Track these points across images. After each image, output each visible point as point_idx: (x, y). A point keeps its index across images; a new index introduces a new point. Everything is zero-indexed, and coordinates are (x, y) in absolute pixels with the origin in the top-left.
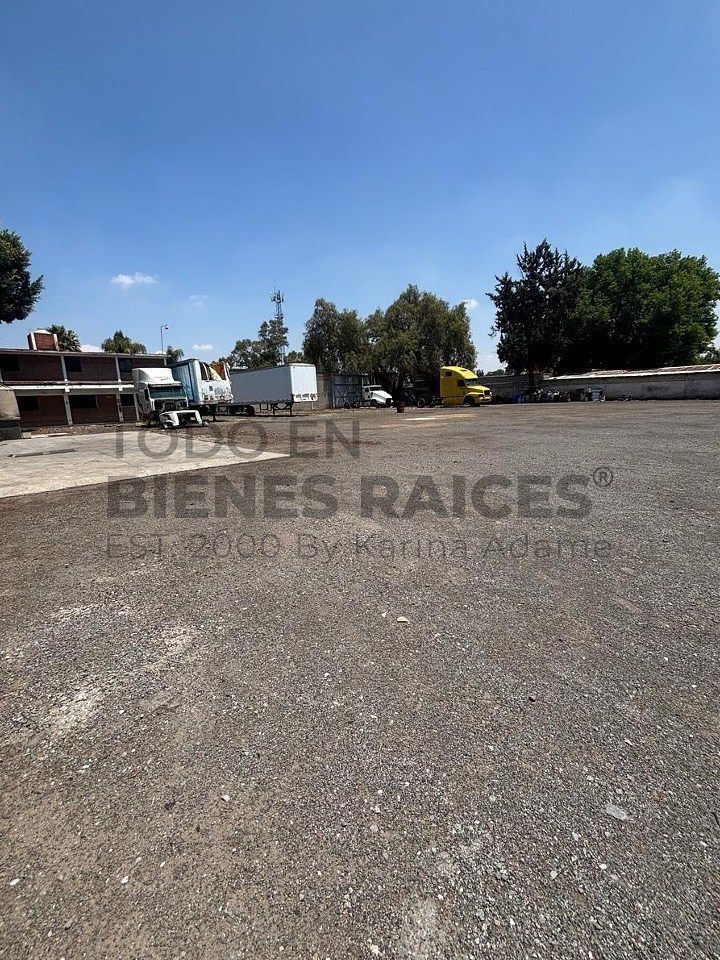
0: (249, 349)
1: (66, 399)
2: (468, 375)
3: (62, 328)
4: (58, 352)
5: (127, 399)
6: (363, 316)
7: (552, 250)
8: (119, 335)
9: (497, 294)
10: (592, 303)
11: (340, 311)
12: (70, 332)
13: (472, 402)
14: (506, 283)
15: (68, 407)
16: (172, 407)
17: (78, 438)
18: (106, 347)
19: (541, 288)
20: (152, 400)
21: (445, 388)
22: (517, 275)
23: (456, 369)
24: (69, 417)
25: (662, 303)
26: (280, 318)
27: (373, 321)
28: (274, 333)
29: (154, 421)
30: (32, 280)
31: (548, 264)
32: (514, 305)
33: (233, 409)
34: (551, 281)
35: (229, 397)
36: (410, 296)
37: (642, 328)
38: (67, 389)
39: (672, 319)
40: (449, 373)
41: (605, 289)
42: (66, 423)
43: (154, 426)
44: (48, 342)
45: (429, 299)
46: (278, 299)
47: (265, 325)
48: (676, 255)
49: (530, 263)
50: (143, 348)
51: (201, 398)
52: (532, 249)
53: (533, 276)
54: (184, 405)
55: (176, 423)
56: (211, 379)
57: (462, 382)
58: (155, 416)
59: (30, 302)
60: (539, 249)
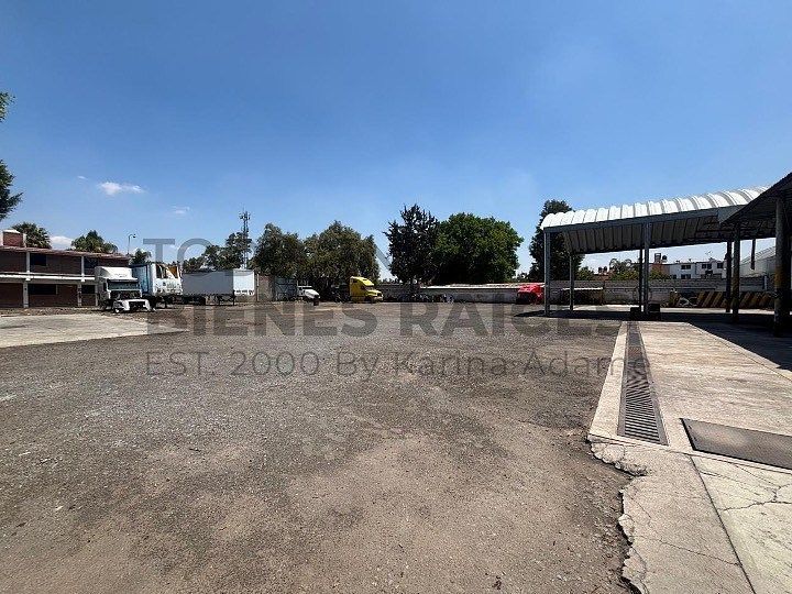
0: (218, 253)
1: (25, 286)
2: (368, 283)
3: (34, 226)
4: (25, 248)
5: (88, 289)
6: (302, 238)
7: (421, 211)
8: (93, 235)
9: (390, 233)
10: (448, 243)
11: (284, 233)
12: (41, 229)
13: (370, 300)
14: (395, 226)
15: (26, 293)
16: (126, 296)
17: (31, 318)
18: (77, 244)
19: (416, 232)
20: (109, 291)
21: (353, 290)
22: (402, 223)
23: (361, 279)
24: (26, 301)
25: (485, 246)
26: (246, 231)
27: (309, 242)
28: (239, 242)
29: (109, 306)
30: (11, 196)
31: (419, 218)
32: (400, 239)
33: (186, 300)
34: (421, 228)
35: (179, 290)
36: (336, 228)
37: (476, 259)
38: (28, 278)
39: (490, 256)
40: (355, 281)
41: (454, 235)
42: (21, 306)
43: (109, 311)
44: (17, 239)
45: (349, 231)
46: (245, 217)
47: (233, 235)
48: (493, 219)
49: (408, 215)
50: (114, 248)
51: (155, 291)
52: (409, 209)
53: (410, 224)
54: (137, 295)
55: (127, 308)
56: (166, 277)
57: (363, 287)
58: (110, 302)
59: (6, 211)
60: (413, 209)
